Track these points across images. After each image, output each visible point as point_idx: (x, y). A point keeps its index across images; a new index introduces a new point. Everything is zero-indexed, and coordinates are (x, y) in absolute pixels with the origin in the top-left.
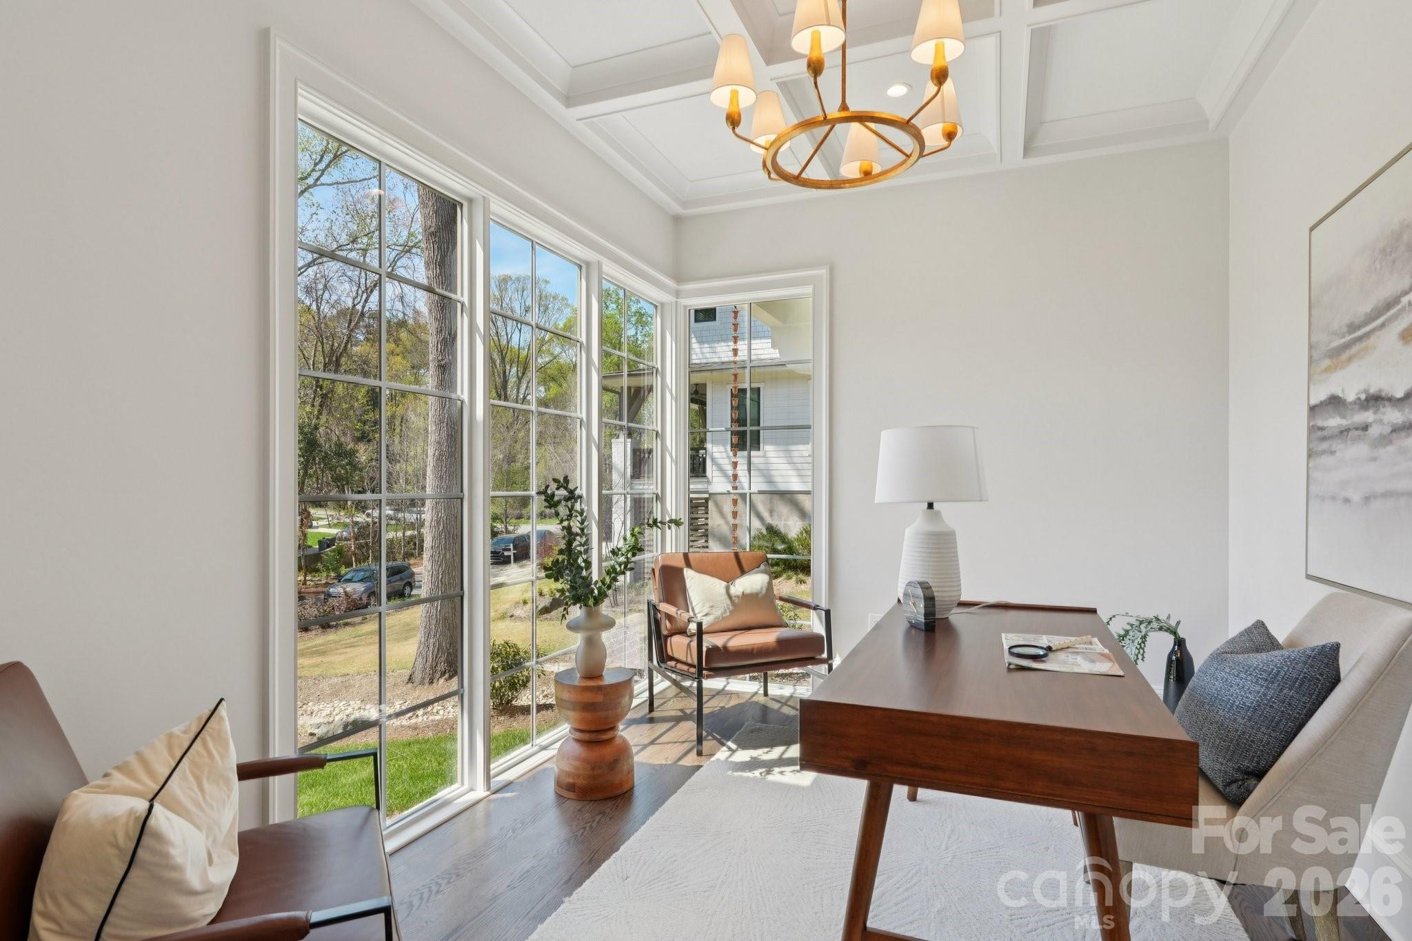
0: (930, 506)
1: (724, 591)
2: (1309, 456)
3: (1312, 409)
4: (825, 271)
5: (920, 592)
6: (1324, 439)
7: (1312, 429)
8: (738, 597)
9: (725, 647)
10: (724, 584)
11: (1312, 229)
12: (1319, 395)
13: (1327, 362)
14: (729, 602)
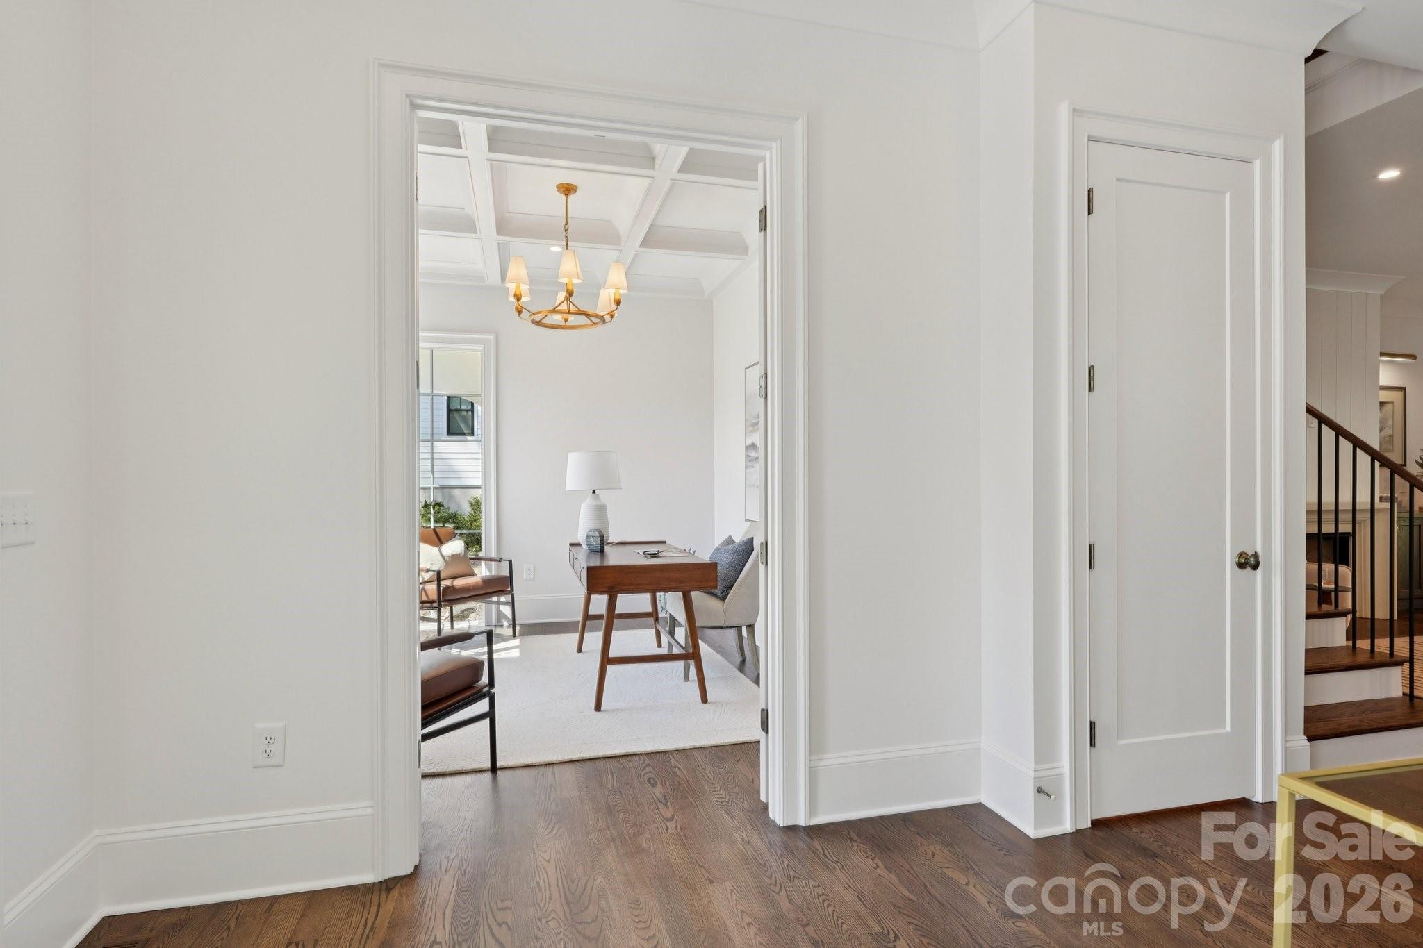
0: (594, 492)
1: (438, 553)
2: (746, 468)
3: (747, 447)
4: (492, 337)
5: (597, 534)
6: (750, 461)
7: (747, 456)
8: (448, 556)
9: (453, 587)
10: (437, 549)
11: (746, 369)
12: (749, 442)
13: (751, 429)
14: (443, 561)
